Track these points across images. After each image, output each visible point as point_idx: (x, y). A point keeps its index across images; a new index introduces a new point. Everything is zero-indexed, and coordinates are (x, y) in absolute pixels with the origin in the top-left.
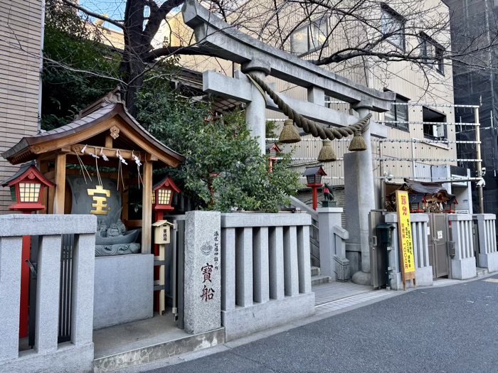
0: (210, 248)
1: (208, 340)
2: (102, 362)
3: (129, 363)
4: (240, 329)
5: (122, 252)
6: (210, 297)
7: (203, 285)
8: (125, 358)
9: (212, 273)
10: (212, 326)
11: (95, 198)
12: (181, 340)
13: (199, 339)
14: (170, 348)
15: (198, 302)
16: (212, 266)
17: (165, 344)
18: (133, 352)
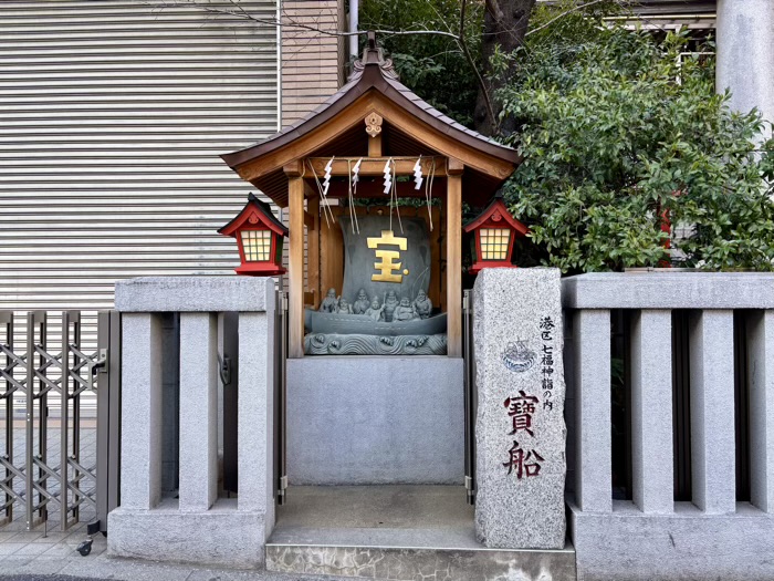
0: (529, 356)
1: (524, 569)
2: (280, 554)
3: (333, 569)
4: (626, 565)
5: (412, 350)
6: (532, 470)
7: (511, 439)
8: (326, 557)
9: (535, 417)
10: (537, 540)
11: (379, 253)
12: (451, 553)
13: (499, 562)
14: (424, 564)
15: (496, 477)
16: (535, 399)
17: (411, 551)
18: (341, 549)
